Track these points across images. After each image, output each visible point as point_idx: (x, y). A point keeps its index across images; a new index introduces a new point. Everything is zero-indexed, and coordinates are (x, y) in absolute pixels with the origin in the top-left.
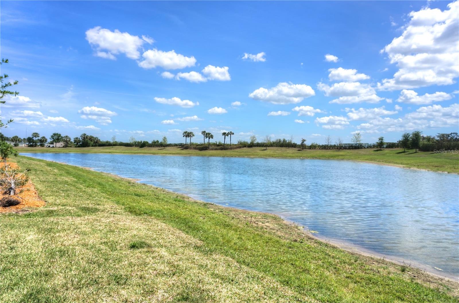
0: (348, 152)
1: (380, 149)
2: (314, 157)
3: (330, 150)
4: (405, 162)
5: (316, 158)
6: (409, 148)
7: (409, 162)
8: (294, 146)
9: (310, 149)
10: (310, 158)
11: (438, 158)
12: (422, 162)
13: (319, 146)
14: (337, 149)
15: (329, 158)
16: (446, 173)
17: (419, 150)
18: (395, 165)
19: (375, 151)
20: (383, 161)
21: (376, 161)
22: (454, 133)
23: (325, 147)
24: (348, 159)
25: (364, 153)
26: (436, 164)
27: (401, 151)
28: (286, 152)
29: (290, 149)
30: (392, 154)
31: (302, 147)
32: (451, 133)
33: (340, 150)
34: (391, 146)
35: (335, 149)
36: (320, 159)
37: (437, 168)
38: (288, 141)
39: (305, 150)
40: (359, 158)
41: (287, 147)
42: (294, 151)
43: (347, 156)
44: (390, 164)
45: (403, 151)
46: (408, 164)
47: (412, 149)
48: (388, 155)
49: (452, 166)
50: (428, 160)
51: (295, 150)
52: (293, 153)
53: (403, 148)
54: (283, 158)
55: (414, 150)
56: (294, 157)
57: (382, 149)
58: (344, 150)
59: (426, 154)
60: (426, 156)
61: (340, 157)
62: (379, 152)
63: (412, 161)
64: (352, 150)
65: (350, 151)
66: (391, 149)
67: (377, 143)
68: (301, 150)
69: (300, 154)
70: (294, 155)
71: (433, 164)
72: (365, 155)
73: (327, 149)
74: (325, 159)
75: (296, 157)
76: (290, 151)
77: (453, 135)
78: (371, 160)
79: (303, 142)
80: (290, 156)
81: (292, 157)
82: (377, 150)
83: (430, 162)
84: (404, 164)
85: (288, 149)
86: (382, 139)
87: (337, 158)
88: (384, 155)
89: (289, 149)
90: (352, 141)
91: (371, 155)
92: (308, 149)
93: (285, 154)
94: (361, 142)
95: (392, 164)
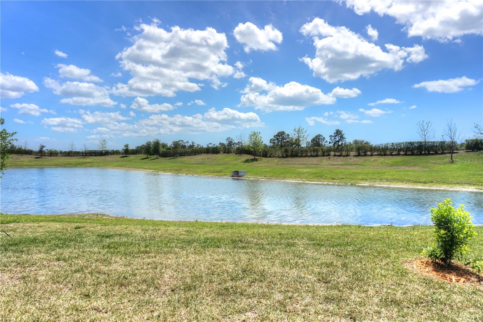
0: (95, 159)
1: (125, 155)
2: (58, 166)
3: (74, 157)
4: (152, 167)
5: (61, 166)
6: (151, 154)
7: (156, 167)
8: (29, 153)
9: (51, 156)
10: (53, 166)
11: (175, 163)
12: (165, 167)
13: (61, 152)
14: (83, 156)
15: (76, 165)
16: (185, 174)
17: (159, 156)
18: (145, 170)
19: (121, 157)
20: (133, 167)
21: (126, 167)
22: (181, 141)
23: (69, 154)
24: (98, 167)
25: (111, 160)
26: (176, 168)
27: (144, 157)
28: (19, 160)
29: (24, 156)
30: (137, 161)
31: (41, 153)
32: (178, 140)
33: (86, 157)
34: (135, 152)
35: (80, 156)
36: (65, 167)
37: (178, 171)
38: (17, 147)
39: (44, 157)
40: (108, 164)
41: (20, 155)
42: (30, 159)
43: (95, 163)
44: (140, 170)
45: (147, 157)
46: (155, 169)
47: (153, 155)
48: (134, 161)
49: (187, 169)
50: (170, 165)
51: (31, 157)
52: (30, 161)
53: (146, 154)
54: (18, 168)
55: (155, 156)
56: (32, 165)
57: (127, 155)
58: (90, 157)
59: (165, 160)
60: (166, 161)
61: (88, 165)
62: (125, 158)
63: (158, 166)
64: (98, 157)
65: (96, 158)
66: (136, 155)
67: (123, 149)
68: (40, 158)
69: (39, 162)
70: (32, 164)
71: (174, 168)
72: (112, 161)
73: (71, 156)
74: (72, 167)
75: (35, 165)
76: (25, 159)
77: (180, 142)
78: (121, 166)
79: (42, 149)
80: (27, 165)
81: (30, 166)
82: (123, 157)
83: (172, 167)
84: (152, 169)
85: (20, 156)
86: (127, 146)
87: (85, 165)
88: (130, 161)
89: (22, 156)
90: (98, 147)
91: (118, 161)
92: (48, 156)
93: (18, 163)
94: (107, 149)
95: (142, 170)
